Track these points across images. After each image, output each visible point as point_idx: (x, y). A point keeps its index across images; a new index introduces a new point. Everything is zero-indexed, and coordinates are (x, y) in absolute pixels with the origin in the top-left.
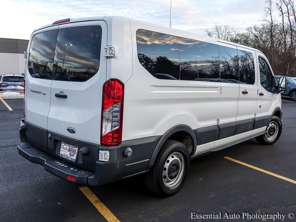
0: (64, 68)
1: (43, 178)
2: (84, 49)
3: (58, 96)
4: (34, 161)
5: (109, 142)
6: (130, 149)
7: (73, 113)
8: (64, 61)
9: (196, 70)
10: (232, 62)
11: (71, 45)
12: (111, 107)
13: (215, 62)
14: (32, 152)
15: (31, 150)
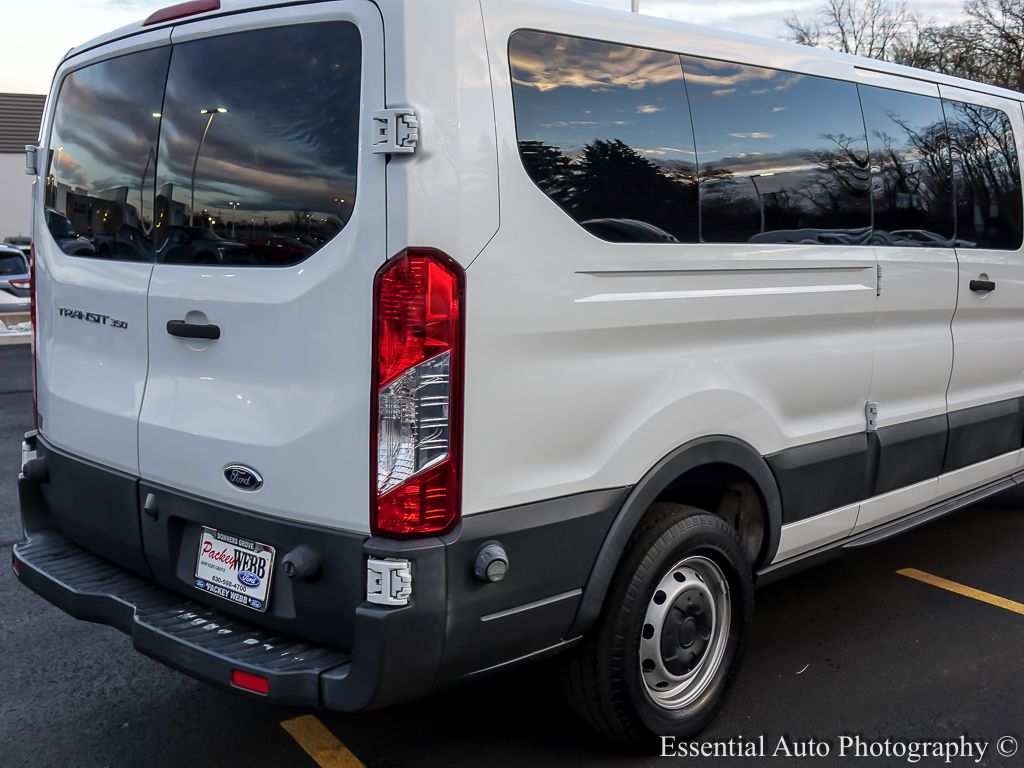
0: (198, 209)
1: (123, 683)
2: (281, 125)
3: (179, 330)
4: (86, 610)
5: (406, 521)
6: (498, 551)
7: (240, 397)
8: (195, 178)
9: (753, 196)
10: (916, 152)
11: (222, 110)
12: (413, 369)
13: (839, 158)
14: (75, 575)
15: (71, 564)
